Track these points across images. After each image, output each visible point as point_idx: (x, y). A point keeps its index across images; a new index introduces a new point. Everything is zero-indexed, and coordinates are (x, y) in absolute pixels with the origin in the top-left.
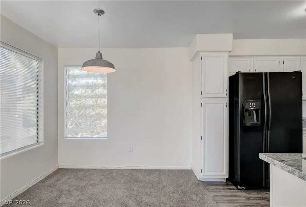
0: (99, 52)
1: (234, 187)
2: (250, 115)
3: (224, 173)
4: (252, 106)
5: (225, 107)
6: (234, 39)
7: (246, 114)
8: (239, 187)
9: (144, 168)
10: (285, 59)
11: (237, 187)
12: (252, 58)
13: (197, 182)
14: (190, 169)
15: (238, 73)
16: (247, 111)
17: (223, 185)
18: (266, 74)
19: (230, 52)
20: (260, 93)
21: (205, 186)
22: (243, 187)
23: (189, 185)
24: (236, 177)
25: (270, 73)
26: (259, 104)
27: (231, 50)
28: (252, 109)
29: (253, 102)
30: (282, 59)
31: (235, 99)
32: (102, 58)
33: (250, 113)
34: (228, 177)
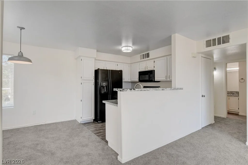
0: (21, 52)
1: (97, 123)
2: (103, 88)
3: (92, 117)
4: (104, 84)
5: (93, 84)
6: (97, 52)
7: (102, 88)
8: (99, 122)
9: (44, 123)
10: (118, 64)
11: (98, 122)
12: (105, 62)
13: (79, 124)
14: (75, 119)
15: (98, 69)
16: (102, 86)
17: (92, 123)
18: (110, 70)
19: (95, 58)
20: (107, 78)
21: (83, 125)
22: (101, 121)
23: (75, 126)
24: (98, 118)
25: (111, 70)
26: (107, 83)
27: (96, 57)
28: (104, 85)
29: (104, 82)
30: (117, 64)
31: (97, 81)
32: (23, 56)
33: (103, 87)
34: (94, 119)
